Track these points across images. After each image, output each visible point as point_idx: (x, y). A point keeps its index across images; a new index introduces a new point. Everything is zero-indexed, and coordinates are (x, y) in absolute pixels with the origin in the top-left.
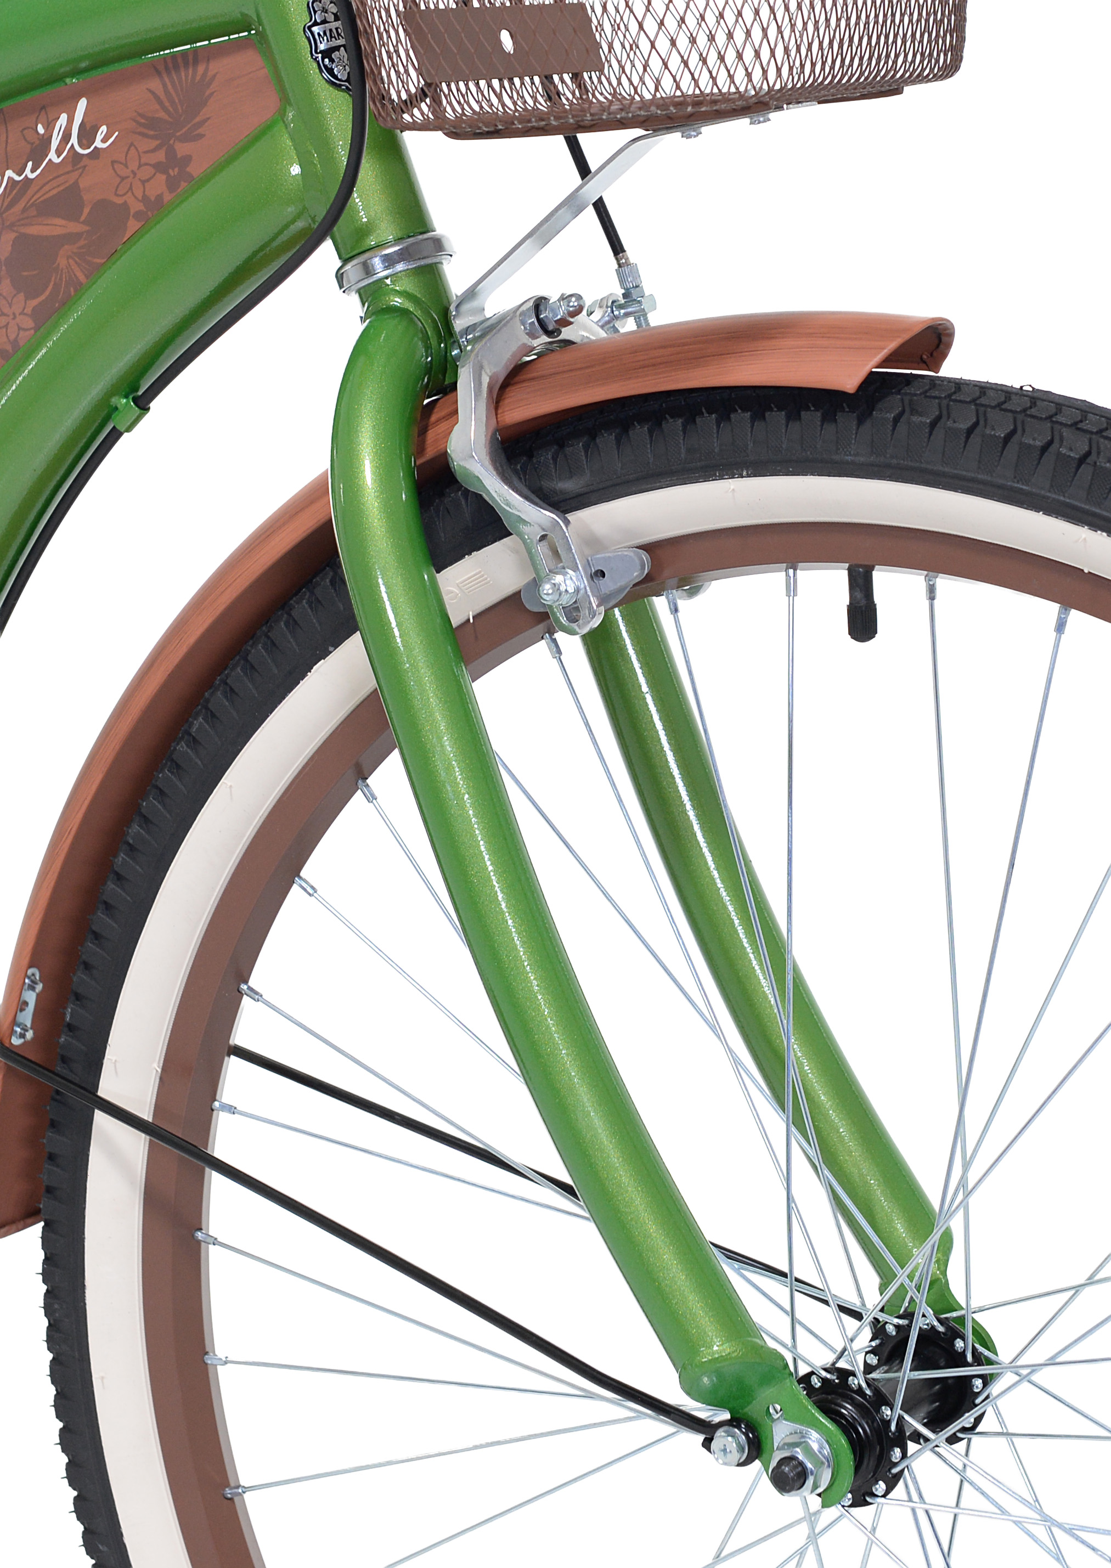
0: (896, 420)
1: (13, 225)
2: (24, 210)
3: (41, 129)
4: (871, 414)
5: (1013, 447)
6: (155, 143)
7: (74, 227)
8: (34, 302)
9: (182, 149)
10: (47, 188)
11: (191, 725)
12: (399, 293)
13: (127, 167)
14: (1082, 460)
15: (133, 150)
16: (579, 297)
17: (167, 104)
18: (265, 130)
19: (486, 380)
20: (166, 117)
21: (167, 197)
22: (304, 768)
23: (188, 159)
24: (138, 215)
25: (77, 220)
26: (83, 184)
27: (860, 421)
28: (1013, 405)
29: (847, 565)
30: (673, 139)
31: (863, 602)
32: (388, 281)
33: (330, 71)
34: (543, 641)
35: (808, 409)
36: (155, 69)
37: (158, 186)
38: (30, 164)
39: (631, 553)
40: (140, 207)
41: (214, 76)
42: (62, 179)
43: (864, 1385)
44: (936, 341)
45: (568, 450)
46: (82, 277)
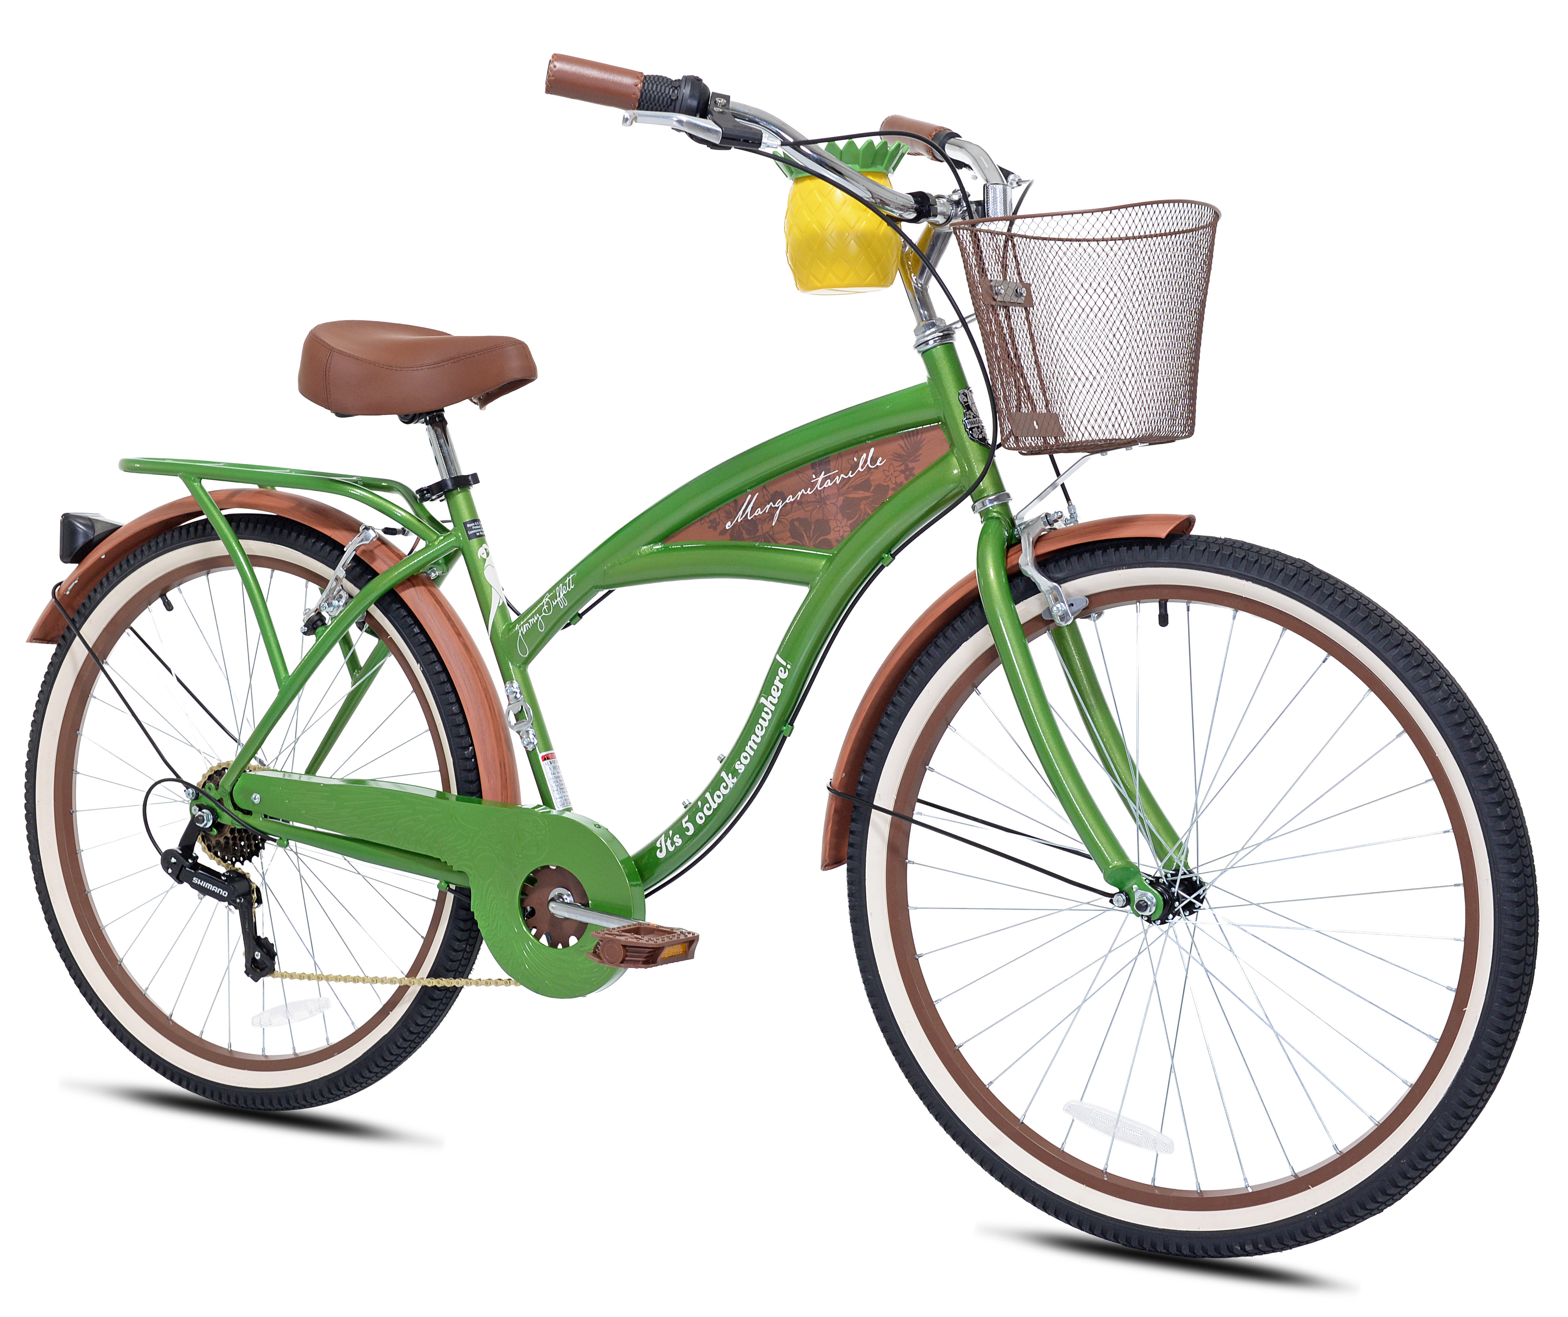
0: (1178, 548)
1: (842, 494)
2: (848, 488)
3: (855, 459)
4: (1169, 546)
5: (1219, 555)
6: (900, 463)
7: (867, 494)
8: (851, 521)
9: (911, 465)
10: (857, 480)
11: (914, 668)
12: (995, 512)
13: (889, 471)
14: (1243, 558)
15: (892, 466)
16: (1061, 512)
17: (905, 449)
18: (944, 458)
19: (1031, 540)
20: (905, 454)
21: (905, 482)
22: (955, 683)
23: (913, 468)
24: (893, 489)
25: (868, 491)
26: (871, 478)
27: (1166, 548)
28: (1219, 542)
29: (1158, 600)
30: (1098, 456)
31: (1164, 612)
32: (991, 508)
33: (972, 435)
34: (1046, 634)
35: (1147, 545)
36: (901, 437)
37: (901, 478)
38: (851, 472)
39: (1083, 598)
40: (894, 486)
41: (924, 439)
42: (863, 477)
43: (1165, 881)
44: (1188, 524)
45: (1060, 563)
46: (870, 512)
